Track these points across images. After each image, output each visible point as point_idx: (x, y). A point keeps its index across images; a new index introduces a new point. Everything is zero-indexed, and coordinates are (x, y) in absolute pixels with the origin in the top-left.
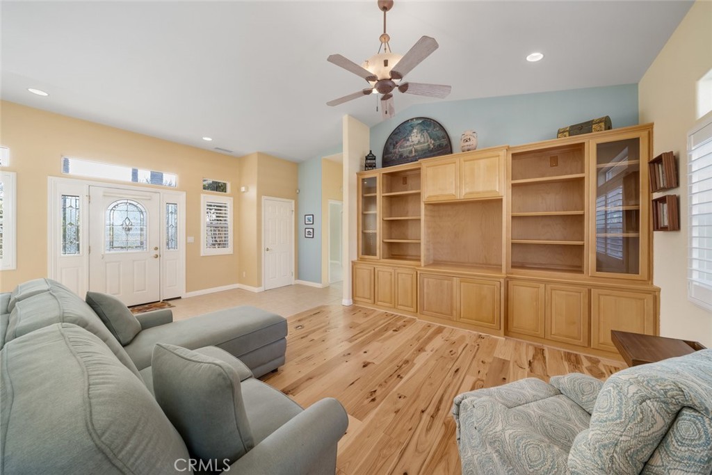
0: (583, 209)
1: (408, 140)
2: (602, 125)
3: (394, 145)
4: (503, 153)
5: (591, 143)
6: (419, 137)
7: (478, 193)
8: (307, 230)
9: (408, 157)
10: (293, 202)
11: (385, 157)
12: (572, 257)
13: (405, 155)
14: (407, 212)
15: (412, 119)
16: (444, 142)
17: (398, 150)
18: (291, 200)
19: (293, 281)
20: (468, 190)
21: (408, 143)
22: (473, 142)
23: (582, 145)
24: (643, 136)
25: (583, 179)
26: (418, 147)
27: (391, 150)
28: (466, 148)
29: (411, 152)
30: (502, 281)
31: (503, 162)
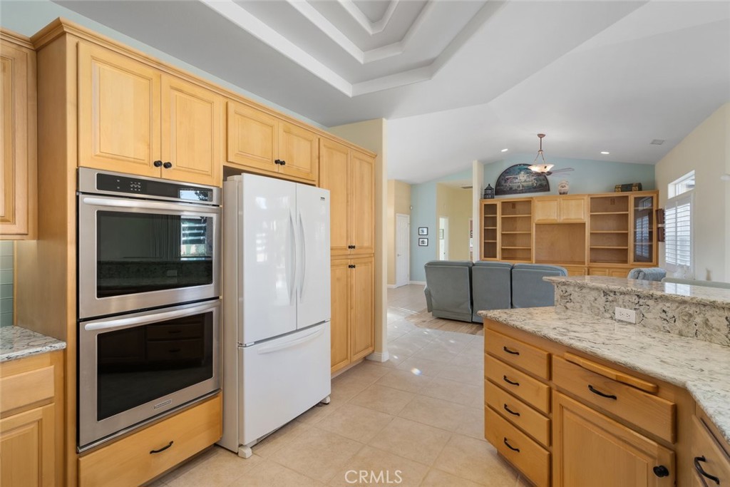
0: (627, 230)
1: (517, 178)
2: (637, 187)
3: (505, 181)
4: (586, 198)
5: (632, 196)
6: (525, 178)
7: (571, 219)
8: (421, 240)
9: (516, 190)
10: (409, 216)
11: (498, 188)
12: (621, 255)
13: (514, 189)
14: (516, 228)
15: (520, 165)
16: (544, 183)
17: (509, 184)
18: (406, 215)
19: (409, 282)
20: (565, 217)
21: (517, 181)
22: (567, 188)
23: (627, 197)
24: (655, 196)
25: (627, 214)
26: (525, 184)
27: (503, 183)
28: (562, 192)
29: (519, 187)
30: (586, 269)
31: (586, 203)
